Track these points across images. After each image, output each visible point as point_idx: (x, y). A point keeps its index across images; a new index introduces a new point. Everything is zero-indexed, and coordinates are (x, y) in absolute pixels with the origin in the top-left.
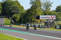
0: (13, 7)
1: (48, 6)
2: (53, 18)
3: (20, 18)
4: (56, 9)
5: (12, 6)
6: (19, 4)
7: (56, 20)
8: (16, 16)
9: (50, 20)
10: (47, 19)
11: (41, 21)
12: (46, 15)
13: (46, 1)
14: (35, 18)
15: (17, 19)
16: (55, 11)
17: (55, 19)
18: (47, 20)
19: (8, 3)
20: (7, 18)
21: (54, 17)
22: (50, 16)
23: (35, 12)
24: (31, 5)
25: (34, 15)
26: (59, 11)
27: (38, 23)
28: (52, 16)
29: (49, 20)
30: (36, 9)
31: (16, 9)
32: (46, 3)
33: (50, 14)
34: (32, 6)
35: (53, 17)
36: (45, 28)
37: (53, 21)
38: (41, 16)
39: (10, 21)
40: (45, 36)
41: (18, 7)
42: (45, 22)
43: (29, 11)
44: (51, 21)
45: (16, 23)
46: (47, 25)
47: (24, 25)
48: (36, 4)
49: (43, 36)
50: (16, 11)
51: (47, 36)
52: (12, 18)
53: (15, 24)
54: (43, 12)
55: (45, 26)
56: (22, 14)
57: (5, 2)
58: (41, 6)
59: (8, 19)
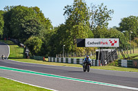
0: (29, 21)
1: (103, 18)
2: (113, 44)
3: (43, 45)
4: (120, 24)
5: (27, 18)
6: (42, 15)
7: (120, 48)
8: (35, 39)
9: (108, 48)
10: (100, 46)
11: (88, 50)
12: (98, 37)
13: (98, 8)
14: (74, 44)
15: (38, 48)
16: (117, 28)
17: (117, 45)
18: (101, 48)
19: (16, 13)
20: (15, 44)
21: (116, 42)
22: (107, 40)
23: (76, 30)
24: (67, 17)
25: (74, 37)
26: (127, 29)
27: (82, 56)
28: (112, 40)
29: (104, 48)
30: (78, 24)
31: (34, 26)
32: (99, 12)
33: (107, 36)
34: (70, 19)
35: (113, 42)
36: (96, 65)
37: (113, 50)
38: (87, 40)
39: (22, 50)
40: (97, 83)
41: (39, 21)
42: (97, 52)
43: (61, 29)
44: (109, 50)
45: (35, 54)
46: (100, 59)
47: (52, 59)
48: (76, 15)
49: (93, 82)
50: (34, 30)
51: (102, 84)
52: (27, 45)
53: (32, 58)
54: (93, 31)
55: (96, 61)
56: (46, 36)
57: (12, 10)
58: (87, 18)
59: (17, 46)
